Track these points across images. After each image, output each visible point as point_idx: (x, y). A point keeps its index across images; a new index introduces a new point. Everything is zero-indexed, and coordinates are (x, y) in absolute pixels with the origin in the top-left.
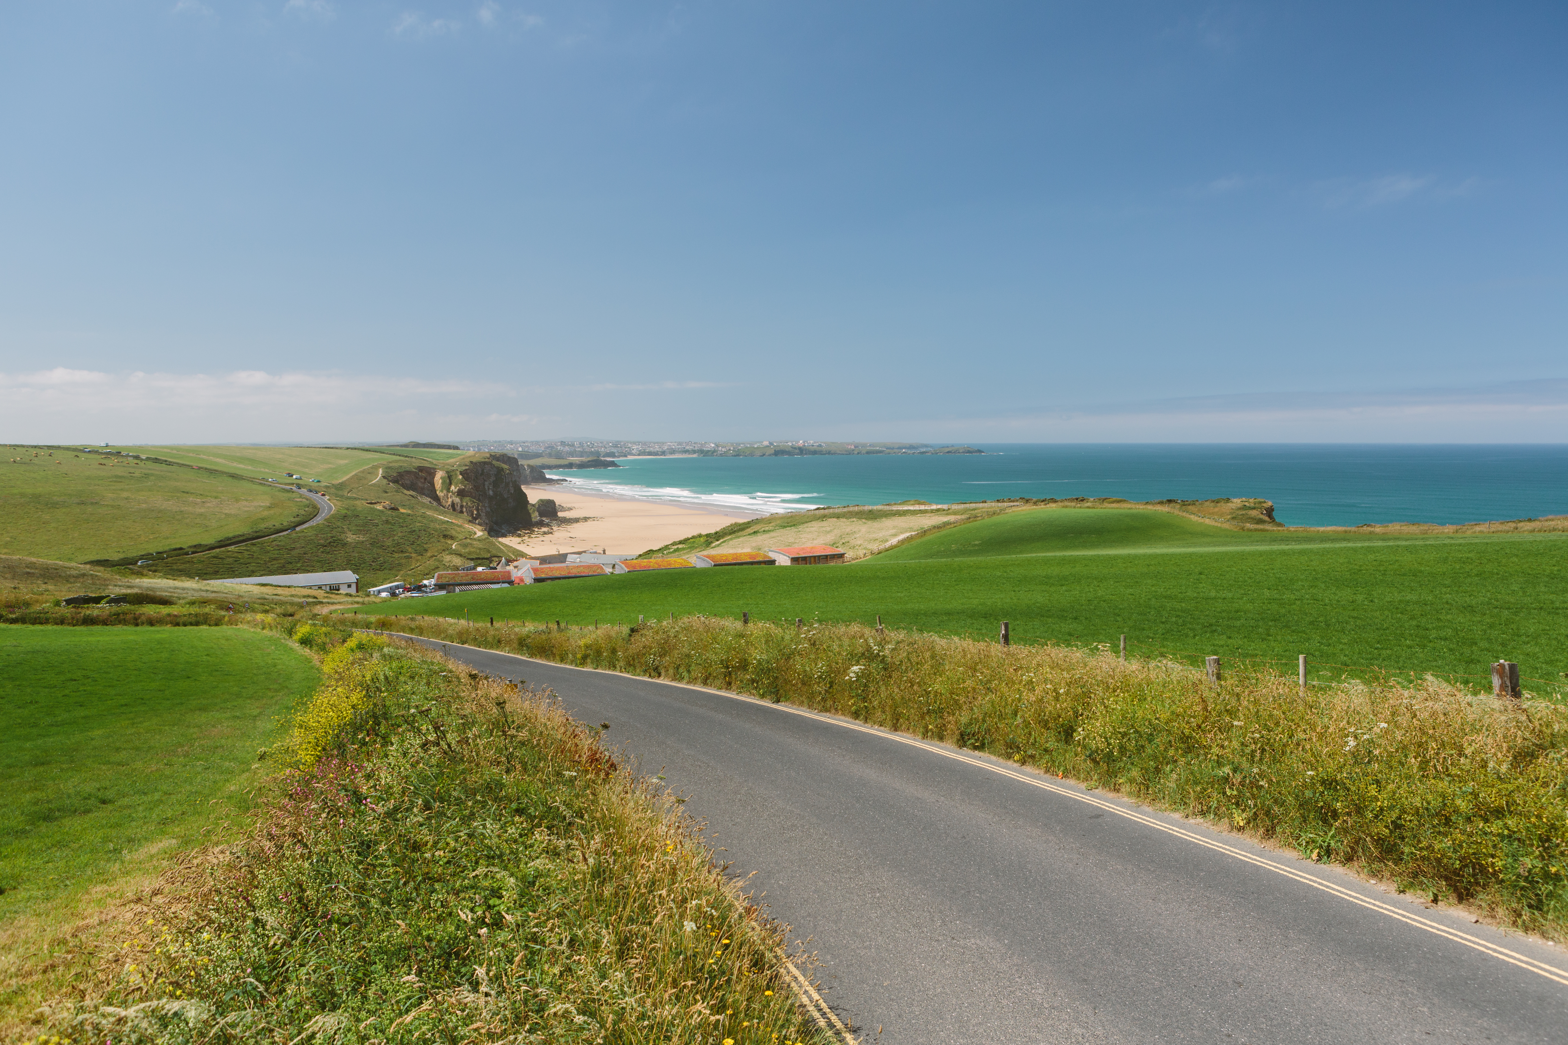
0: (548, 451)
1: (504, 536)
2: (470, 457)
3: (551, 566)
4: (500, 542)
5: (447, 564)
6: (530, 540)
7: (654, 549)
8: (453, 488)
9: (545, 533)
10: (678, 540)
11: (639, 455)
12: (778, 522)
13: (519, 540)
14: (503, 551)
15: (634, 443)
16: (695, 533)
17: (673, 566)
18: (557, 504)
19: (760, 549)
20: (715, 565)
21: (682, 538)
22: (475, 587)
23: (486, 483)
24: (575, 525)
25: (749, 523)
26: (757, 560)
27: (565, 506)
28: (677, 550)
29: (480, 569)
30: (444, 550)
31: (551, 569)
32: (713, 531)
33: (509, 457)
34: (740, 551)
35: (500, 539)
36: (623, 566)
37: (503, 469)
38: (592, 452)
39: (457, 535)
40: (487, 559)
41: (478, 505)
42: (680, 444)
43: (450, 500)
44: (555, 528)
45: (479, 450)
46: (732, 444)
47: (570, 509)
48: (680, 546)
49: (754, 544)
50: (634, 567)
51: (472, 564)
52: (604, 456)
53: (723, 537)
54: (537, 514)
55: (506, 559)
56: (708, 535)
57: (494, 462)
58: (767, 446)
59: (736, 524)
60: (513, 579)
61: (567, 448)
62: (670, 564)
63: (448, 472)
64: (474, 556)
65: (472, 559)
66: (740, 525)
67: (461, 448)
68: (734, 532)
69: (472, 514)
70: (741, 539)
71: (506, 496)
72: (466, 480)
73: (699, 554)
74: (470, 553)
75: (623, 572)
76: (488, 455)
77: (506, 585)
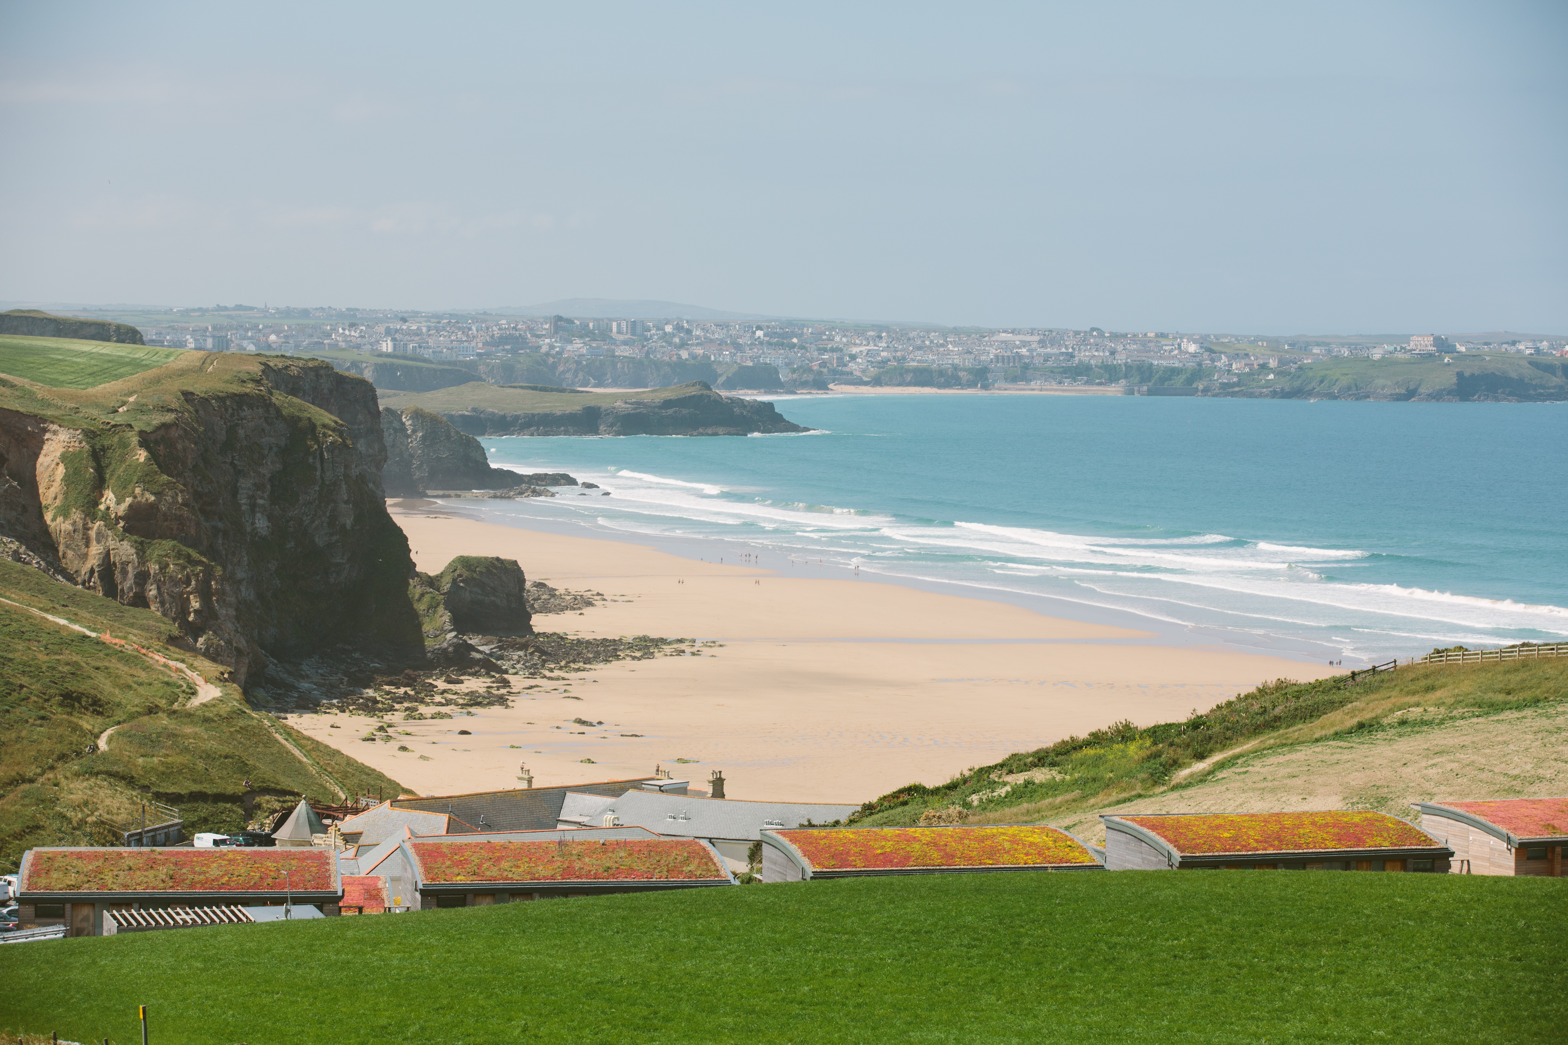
0: (501, 355)
1: (308, 705)
2: (182, 373)
3: (497, 838)
4: (289, 732)
5: (76, 816)
6: (412, 726)
7: (930, 785)
8: (109, 498)
9: (475, 701)
10: (1029, 746)
11: (877, 382)
12: (1466, 686)
13: (365, 723)
14: (298, 770)
15: (860, 331)
16: (1104, 723)
17: (1006, 861)
18: (531, 577)
19: (1382, 801)
20: (1187, 864)
21: (1048, 739)
22: (183, 915)
23: (245, 484)
24: (602, 671)
25: (1338, 684)
26: (1370, 845)
27: (559, 585)
28: (1027, 791)
29: (204, 841)
30: (62, 757)
31: (496, 854)
32: (1181, 716)
33: (341, 380)
34: (1294, 805)
35: (293, 720)
36: (794, 849)
37: (312, 426)
38: (681, 364)
39: (118, 695)
40: (233, 799)
41: (209, 573)
42: (1049, 337)
43: (95, 549)
44: (517, 681)
45: (222, 343)
46: (1274, 344)
47: (581, 602)
48: (1040, 775)
49: (1357, 779)
50: (841, 856)
51: (174, 818)
52: (730, 384)
53: (1225, 742)
54: (444, 617)
55: (314, 804)
56: (1158, 733)
57: (279, 398)
58: (1428, 357)
59: (1281, 687)
60: (337, 886)
61: (578, 347)
62: (993, 852)
63: (90, 435)
64: (185, 787)
65: (174, 799)
66: (1300, 691)
67: (149, 333)
68: (1273, 724)
69: (184, 610)
70: (1302, 754)
71: (320, 541)
72: (164, 468)
73: (1120, 813)
74: (167, 774)
75: (793, 877)
76: (256, 369)
77: (308, 912)
